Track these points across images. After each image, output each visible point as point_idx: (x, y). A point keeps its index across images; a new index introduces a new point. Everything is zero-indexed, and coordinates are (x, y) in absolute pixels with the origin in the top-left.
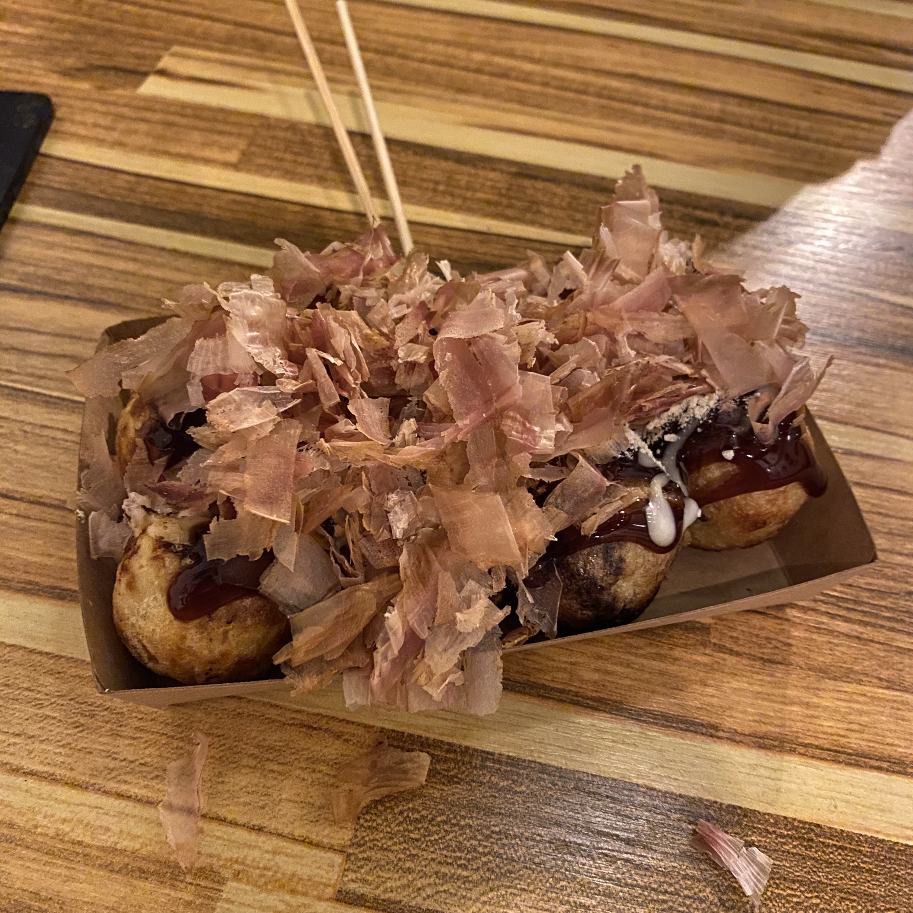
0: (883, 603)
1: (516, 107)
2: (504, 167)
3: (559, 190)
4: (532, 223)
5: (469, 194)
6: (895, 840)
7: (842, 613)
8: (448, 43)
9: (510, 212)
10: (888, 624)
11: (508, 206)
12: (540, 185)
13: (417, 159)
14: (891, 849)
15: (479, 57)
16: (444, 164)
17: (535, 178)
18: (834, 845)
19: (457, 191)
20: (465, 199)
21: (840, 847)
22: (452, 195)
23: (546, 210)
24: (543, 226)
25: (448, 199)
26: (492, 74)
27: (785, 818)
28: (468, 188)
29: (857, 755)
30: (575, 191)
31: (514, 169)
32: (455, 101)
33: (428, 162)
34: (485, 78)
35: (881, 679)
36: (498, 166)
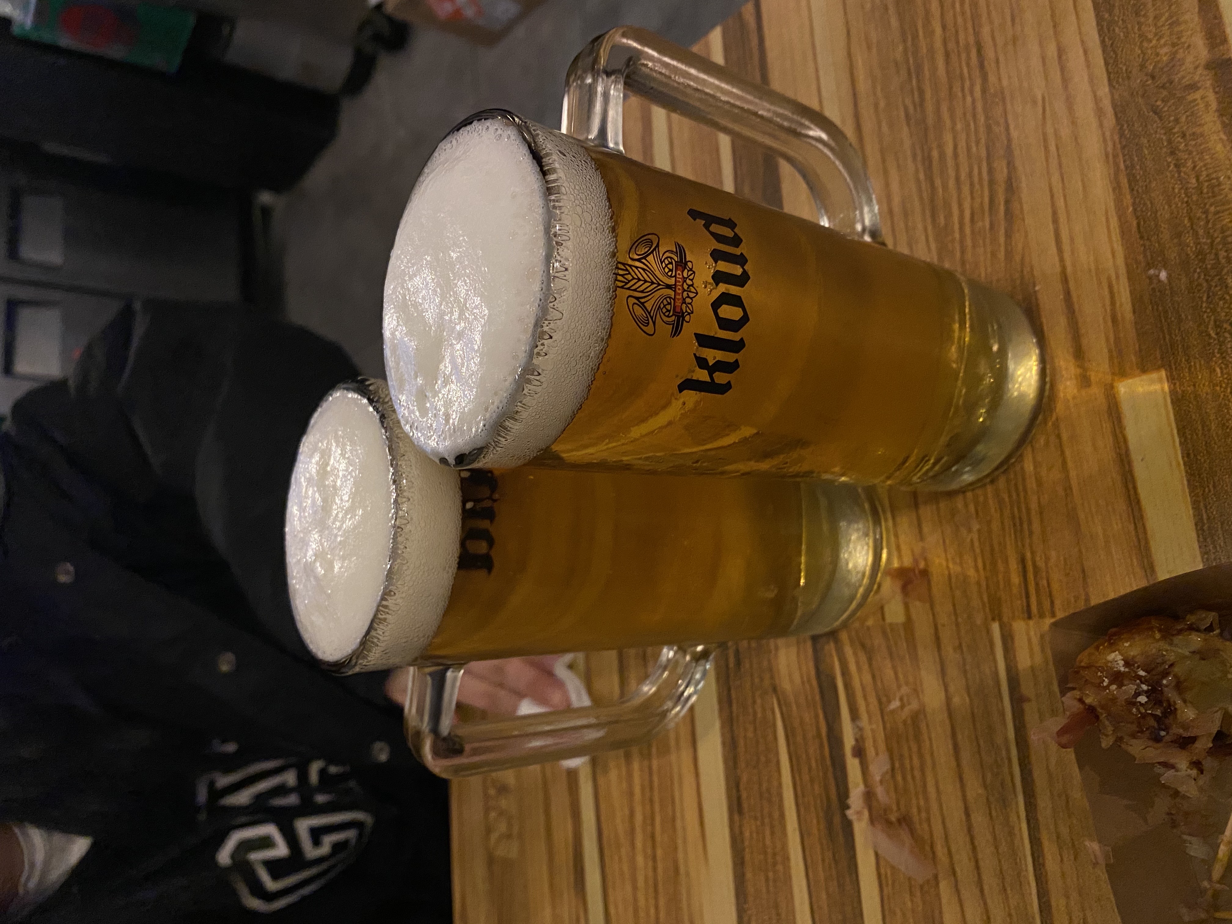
0: (1007, 499)
1: (679, 823)
2: (737, 824)
3: (744, 778)
4: (780, 796)
5: (769, 850)
6: (1184, 474)
7: (1025, 526)
8: (635, 888)
9: (776, 815)
10: (1022, 494)
11: (770, 815)
12: (744, 795)
13: (751, 899)
14: (1191, 475)
15: (640, 860)
16: (749, 875)
17: (739, 798)
18: (1206, 512)
19: (770, 860)
20: (774, 855)
21: (1206, 508)
22: (775, 864)
23: (765, 785)
24: (780, 785)
25: (780, 867)
26: (654, 847)
27: (1200, 547)
28: (765, 853)
29: (1131, 504)
30: (742, 764)
31: (736, 817)
32: (688, 874)
33: (751, 889)
34: (659, 852)
35: (1067, 495)
36: (737, 831)
